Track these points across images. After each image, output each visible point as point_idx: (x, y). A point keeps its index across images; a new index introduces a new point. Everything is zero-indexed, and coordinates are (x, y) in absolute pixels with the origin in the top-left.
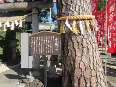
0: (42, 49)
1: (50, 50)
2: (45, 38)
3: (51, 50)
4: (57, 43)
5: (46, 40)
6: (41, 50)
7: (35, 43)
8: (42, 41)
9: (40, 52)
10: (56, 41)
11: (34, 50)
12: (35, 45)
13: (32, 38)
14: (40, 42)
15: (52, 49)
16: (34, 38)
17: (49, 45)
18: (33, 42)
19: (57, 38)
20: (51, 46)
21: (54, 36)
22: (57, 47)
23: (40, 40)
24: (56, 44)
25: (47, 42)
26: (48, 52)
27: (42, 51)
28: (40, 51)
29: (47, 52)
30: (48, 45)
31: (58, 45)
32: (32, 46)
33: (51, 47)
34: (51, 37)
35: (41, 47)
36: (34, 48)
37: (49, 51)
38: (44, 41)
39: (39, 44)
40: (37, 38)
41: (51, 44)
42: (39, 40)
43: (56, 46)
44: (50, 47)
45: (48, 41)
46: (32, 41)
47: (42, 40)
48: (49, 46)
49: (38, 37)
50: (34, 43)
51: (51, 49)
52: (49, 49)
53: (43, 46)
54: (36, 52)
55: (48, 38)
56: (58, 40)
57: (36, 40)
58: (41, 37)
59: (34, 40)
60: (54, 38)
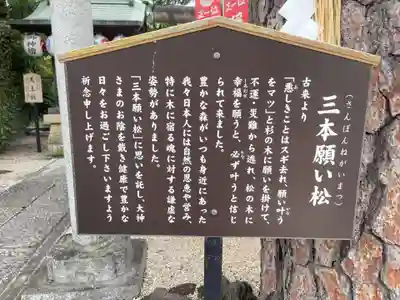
0: (194, 185)
1: (266, 198)
2: (229, 88)
3: (273, 204)
4: (330, 140)
5: (237, 114)
6: (179, 194)
7: (128, 132)
8: (194, 120)
9: (171, 210)
10: (326, 130)
11: (116, 193)
12: (122, 147)
13: (94, 86)
14: (171, 127)
15: (282, 193)
16: (111, 87)
17: (259, 154)
18: (105, 126)
19: (339, 104)
20: (276, 166)
21: (307, 82)
22: (323, 173)
24: (325, 154)
25: (244, 131)
26: (242, 214)
27: (187, 207)
28: (172, 200)
29: (234, 209)
30: (252, 159)
31: (338, 157)
32: (99, 161)
33: (276, 174)
34: (280, 86)
35: (179, 174)
36: (116, 174)
37: (257, 204)
38: (213, 120)
39: (162, 142)
40: (145, 86)
43: (323, 169)
44: (267, 170)
45: (253, 125)
46: (95, 110)
47: (195, 110)
48: (259, 167)
49: (153, 81)
50: (114, 132)
51: (274, 194)
52: (258, 194)
53: (203, 159)
54: (140, 208)
55: (255, 94)
56: (343, 114)
57: (137, 108)
58: (187, 81)
59: (120, 103)
60: (305, 94)
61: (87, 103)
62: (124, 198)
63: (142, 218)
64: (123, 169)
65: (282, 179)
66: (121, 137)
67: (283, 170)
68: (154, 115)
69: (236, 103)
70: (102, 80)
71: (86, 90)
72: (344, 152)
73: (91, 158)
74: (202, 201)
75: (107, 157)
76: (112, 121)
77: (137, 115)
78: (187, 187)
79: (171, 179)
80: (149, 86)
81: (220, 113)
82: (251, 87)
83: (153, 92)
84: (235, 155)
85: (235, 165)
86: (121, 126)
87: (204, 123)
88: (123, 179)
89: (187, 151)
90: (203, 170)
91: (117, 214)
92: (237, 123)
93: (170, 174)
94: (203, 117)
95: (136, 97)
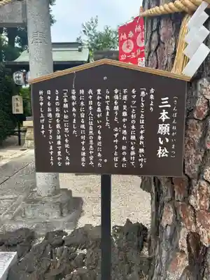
0: (95, 146)
1: (133, 153)
3: (137, 156)
5: (116, 108)
6: (87, 151)
7: (61, 119)
8: (95, 112)
9: (83, 159)
10: (164, 116)
11: (55, 150)
12: (58, 126)
13: (45, 95)
14: (83, 115)
16: (53, 96)
17: (129, 130)
18: (50, 115)
20: (138, 135)
21: (152, 91)
23: (87, 106)
24: (164, 129)
25: (120, 117)
26: (120, 162)
27: (91, 158)
28: (84, 154)
29: (116, 159)
30: (125, 132)
31: (171, 131)
32: (47, 133)
33: (138, 140)
34: (138, 93)
36: (55, 140)
37: (128, 156)
38: (104, 112)
39: (79, 123)
40: (70, 95)
41: (138, 125)
42: (78, 107)
43: (163, 137)
44: (133, 138)
45: (125, 114)
46: (45, 107)
47: (95, 107)
48: (129, 135)
49: (74, 92)
50: (54, 118)
51: (137, 151)
52: (129, 151)
53: (99, 132)
54: (67, 158)
55: (125, 97)
56: (172, 107)
57: (66, 106)
58: (90, 91)
59: (57, 104)
60: (152, 97)
61: (42, 104)
62: (59, 152)
63: (68, 163)
64: (59, 137)
65: (141, 143)
66: (58, 121)
67: (142, 138)
68: (74, 110)
69: (116, 103)
70: (49, 92)
71: (41, 97)
72: (174, 128)
73: (43, 132)
74: (99, 155)
75: (51, 131)
76: (54, 112)
77: (66, 109)
78: (91, 147)
79: (83, 143)
80: (72, 95)
81: (108, 108)
82: (123, 94)
83: (74, 98)
84: (116, 130)
85: (116, 135)
86: (58, 115)
87: (100, 113)
88: (59, 143)
89: (91, 128)
90: (100, 138)
91: (56, 161)
92: (116, 113)
93: (82, 140)
94: (99, 110)
95: (65, 100)
